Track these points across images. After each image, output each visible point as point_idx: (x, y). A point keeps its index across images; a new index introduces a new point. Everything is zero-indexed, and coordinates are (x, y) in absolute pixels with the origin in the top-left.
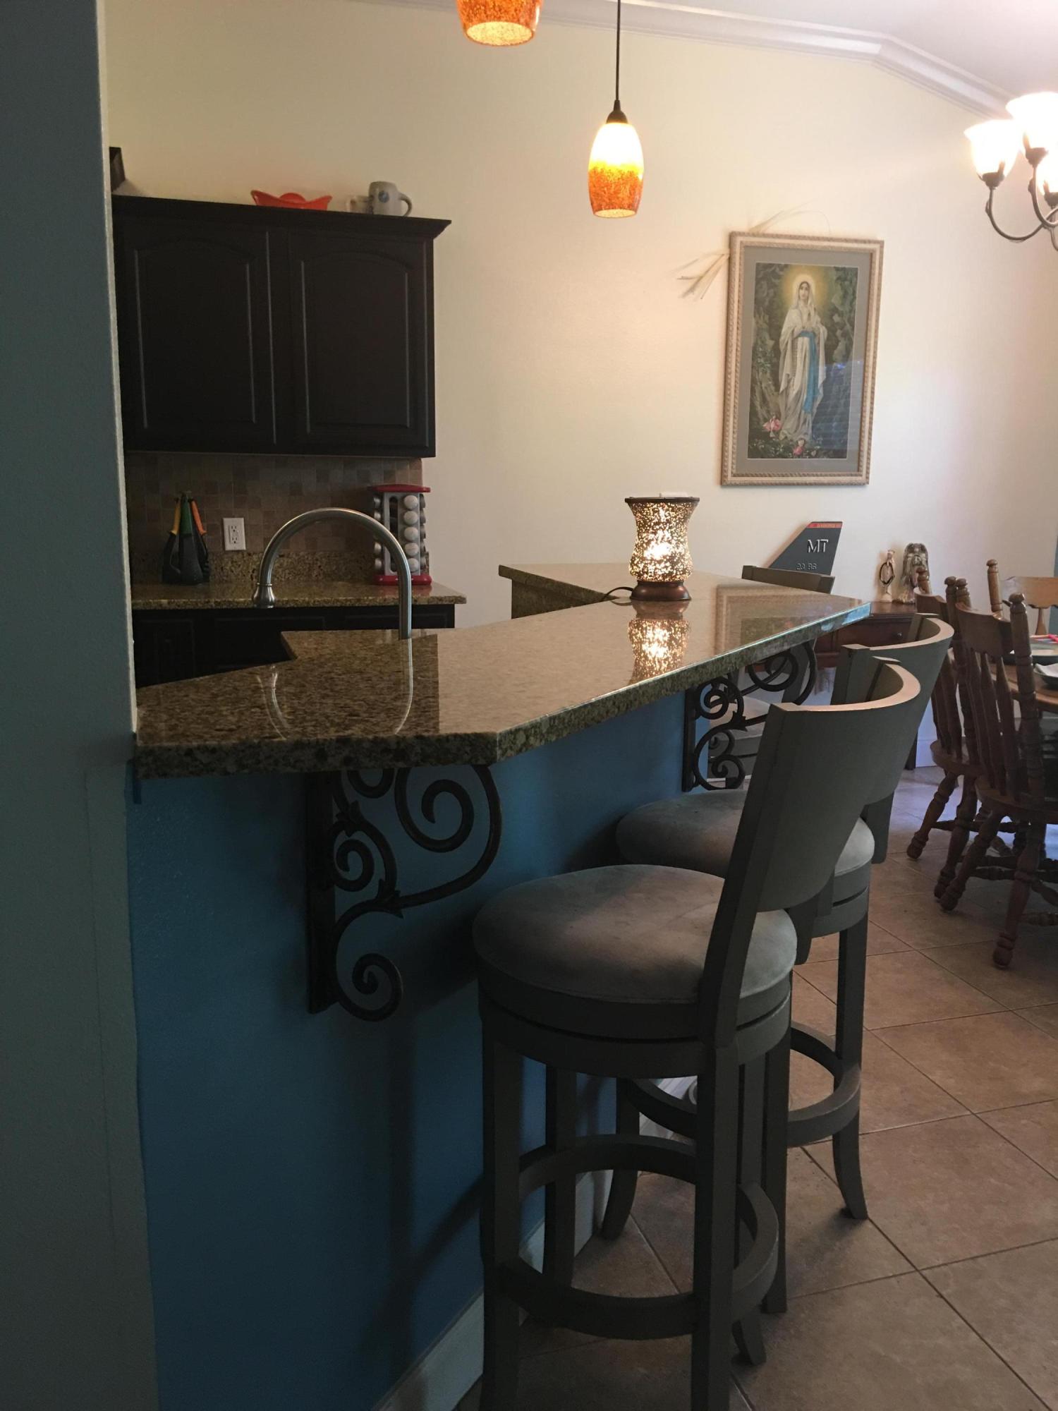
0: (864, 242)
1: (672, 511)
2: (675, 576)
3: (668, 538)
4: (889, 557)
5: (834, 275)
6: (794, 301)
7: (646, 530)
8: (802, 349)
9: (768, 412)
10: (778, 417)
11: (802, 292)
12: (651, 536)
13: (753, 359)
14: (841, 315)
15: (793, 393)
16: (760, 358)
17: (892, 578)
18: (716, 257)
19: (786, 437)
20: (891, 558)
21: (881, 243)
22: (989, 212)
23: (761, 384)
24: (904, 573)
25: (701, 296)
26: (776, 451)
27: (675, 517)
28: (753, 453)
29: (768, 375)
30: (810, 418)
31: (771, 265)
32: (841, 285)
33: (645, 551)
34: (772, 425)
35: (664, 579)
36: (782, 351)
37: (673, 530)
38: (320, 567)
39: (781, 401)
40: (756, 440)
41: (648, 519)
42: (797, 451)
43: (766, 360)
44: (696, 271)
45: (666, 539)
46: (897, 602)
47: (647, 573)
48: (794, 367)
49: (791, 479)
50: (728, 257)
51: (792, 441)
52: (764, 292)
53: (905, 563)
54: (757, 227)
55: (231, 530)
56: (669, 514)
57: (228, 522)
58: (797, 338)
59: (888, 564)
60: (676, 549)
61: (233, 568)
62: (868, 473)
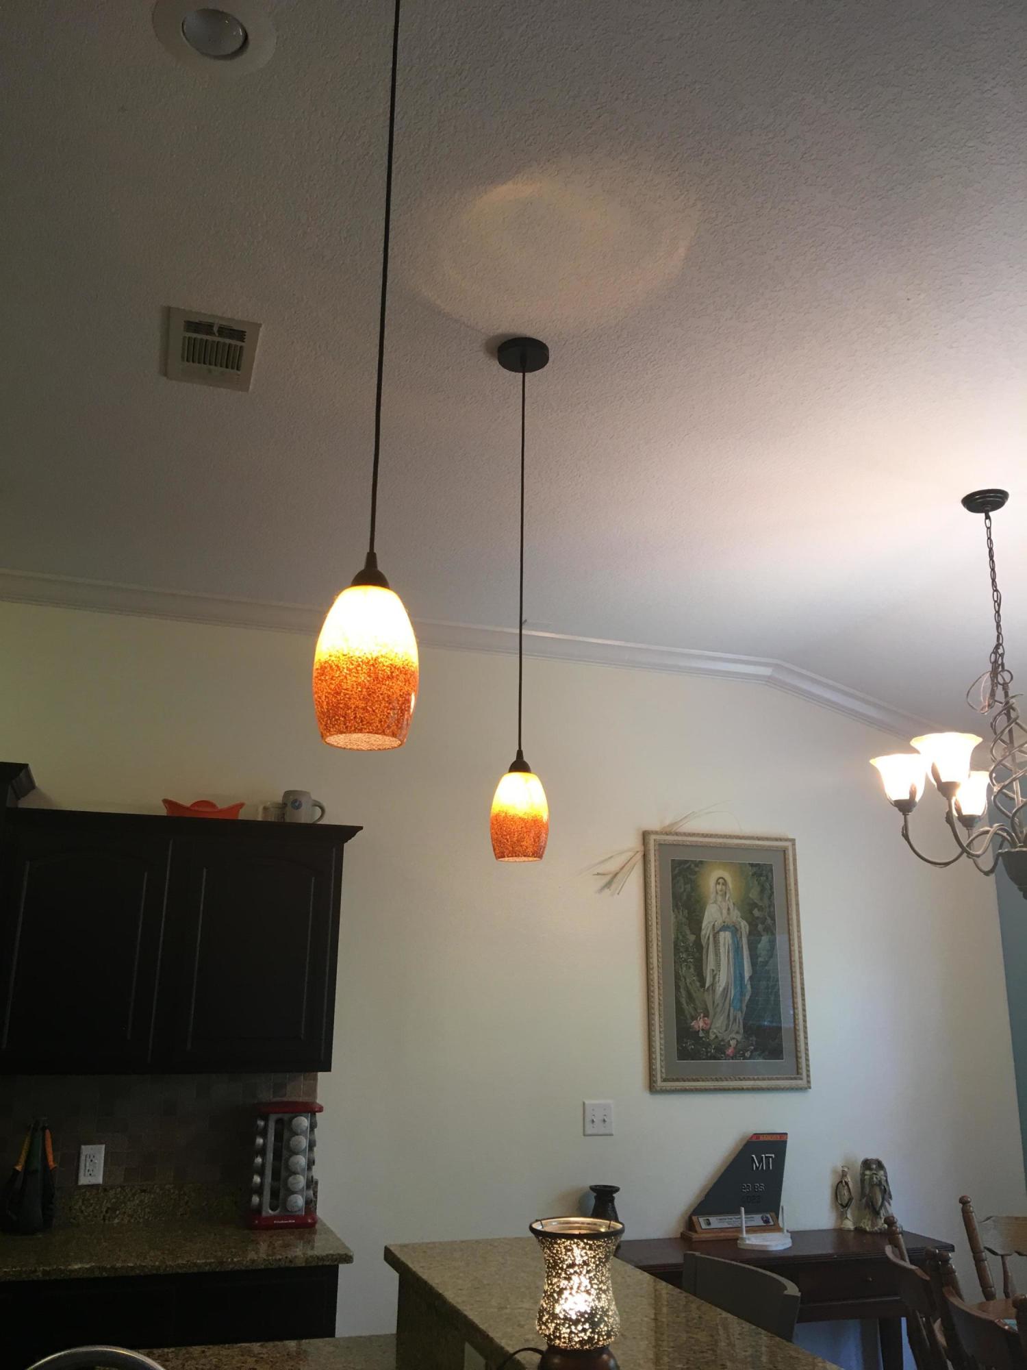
0: (776, 840)
1: (590, 1249)
2: (597, 1343)
3: (586, 1286)
4: (844, 1174)
5: (750, 871)
6: (712, 896)
7: (557, 1273)
8: (724, 944)
9: (695, 1009)
10: (706, 1015)
11: (719, 887)
12: (564, 1283)
13: (675, 955)
14: (761, 909)
15: (720, 989)
16: (682, 952)
17: (850, 1200)
18: (631, 854)
19: (717, 1037)
20: (846, 1176)
21: (793, 841)
22: (906, 836)
23: (685, 980)
24: (863, 1194)
25: (617, 892)
26: (707, 1052)
27: (594, 1257)
28: (684, 1054)
29: (692, 970)
30: (740, 1016)
31: (686, 862)
32: (757, 880)
33: (556, 1305)
34: (701, 1024)
35: (582, 1347)
36: (704, 945)
37: (592, 1274)
38: (187, 1203)
39: (708, 998)
40: (685, 1040)
41: (560, 1259)
42: (730, 1051)
43: (689, 955)
44: (612, 866)
45: (582, 1288)
46: (859, 1231)
47: (559, 1338)
48: (718, 964)
49: (725, 1084)
50: (643, 853)
51: (723, 1040)
52: (681, 888)
53: (863, 1181)
54: (668, 826)
55: (88, 1160)
56: (586, 1253)
57: (86, 1150)
58: (718, 932)
59: (844, 1184)
60: (597, 1302)
61: (83, 1208)
62: (808, 1076)
